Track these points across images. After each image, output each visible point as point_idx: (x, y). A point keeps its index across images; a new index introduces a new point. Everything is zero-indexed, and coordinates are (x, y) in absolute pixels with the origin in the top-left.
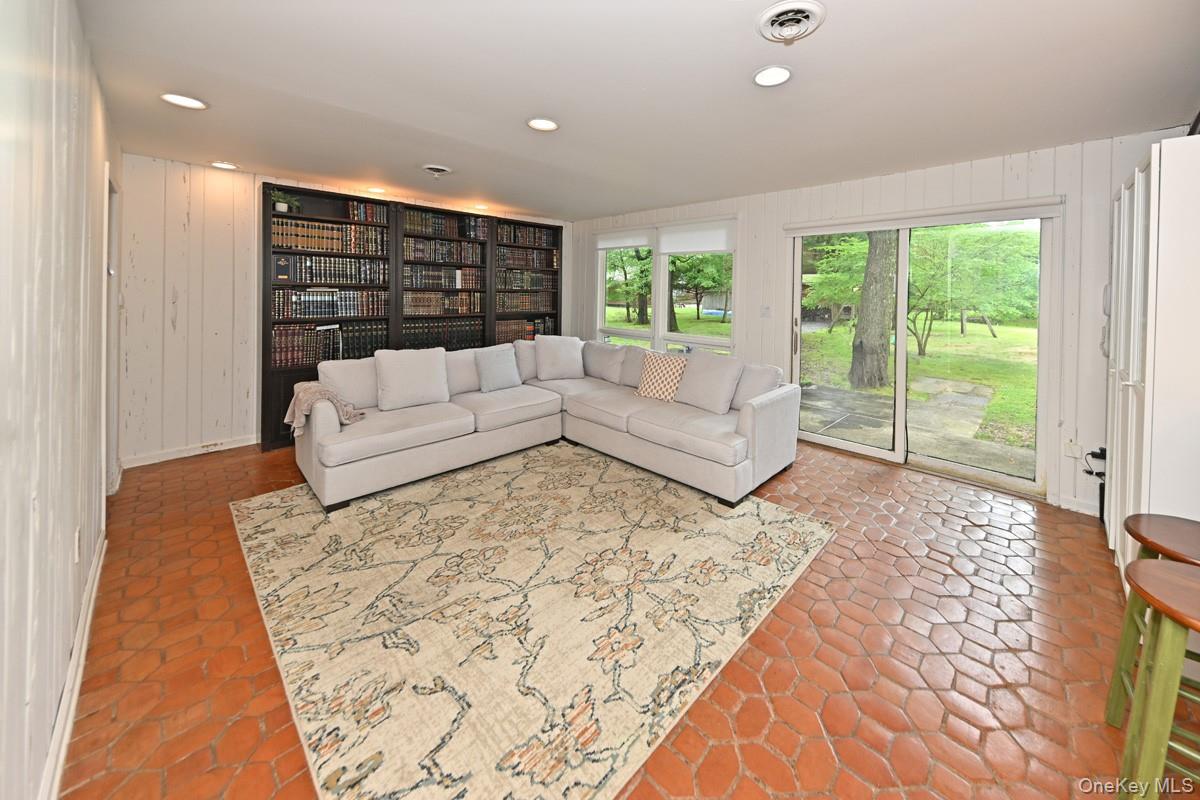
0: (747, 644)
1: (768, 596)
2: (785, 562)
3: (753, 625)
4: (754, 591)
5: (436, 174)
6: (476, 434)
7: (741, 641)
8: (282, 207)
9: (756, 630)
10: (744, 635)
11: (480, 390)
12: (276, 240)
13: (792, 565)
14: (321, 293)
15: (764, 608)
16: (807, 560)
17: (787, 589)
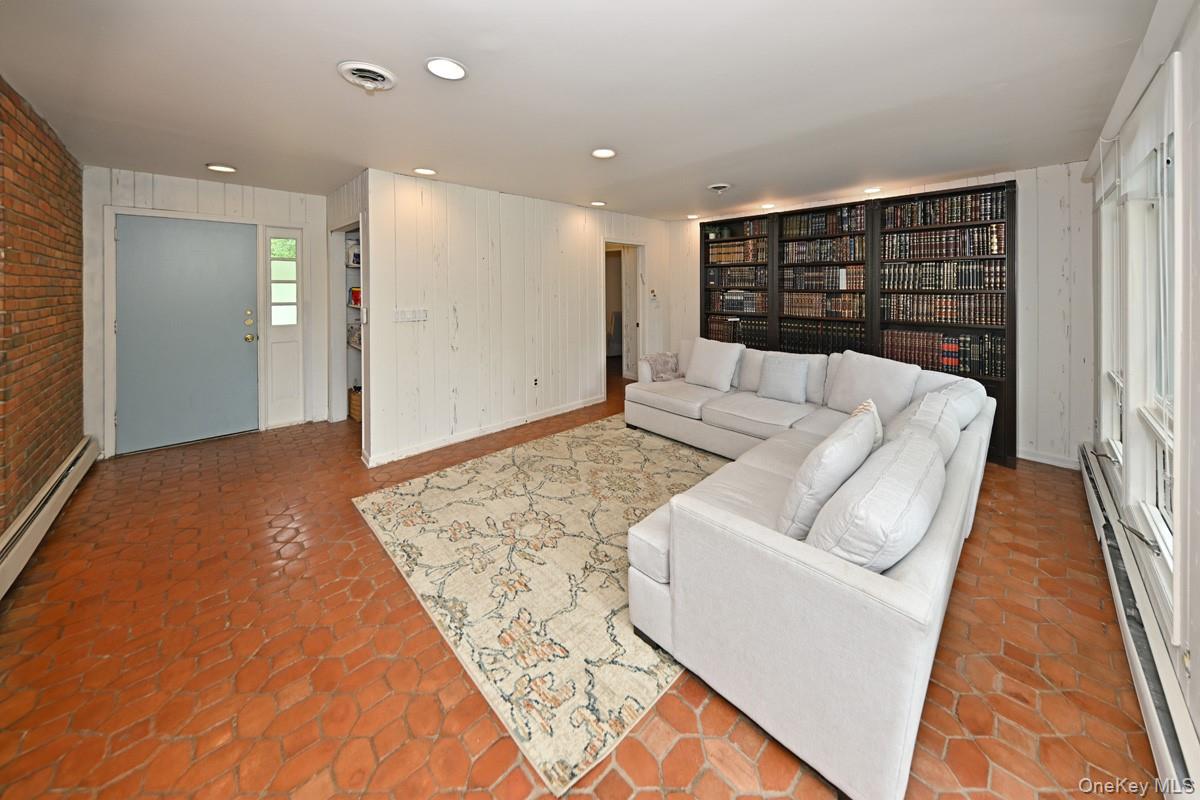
0: (413, 599)
1: (453, 625)
2: (495, 661)
3: (428, 605)
4: (465, 615)
5: (720, 192)
6: (698, 422)
7: (418, 592)
8: (712, 236)
9: (421, 607)
10: (422, 596)
11: (756, 392)
12: (712, 259)
13: (489, 668)
14: (736, 294)
15: (440, 617)
16: (489, 691)
17: (453, 647)
